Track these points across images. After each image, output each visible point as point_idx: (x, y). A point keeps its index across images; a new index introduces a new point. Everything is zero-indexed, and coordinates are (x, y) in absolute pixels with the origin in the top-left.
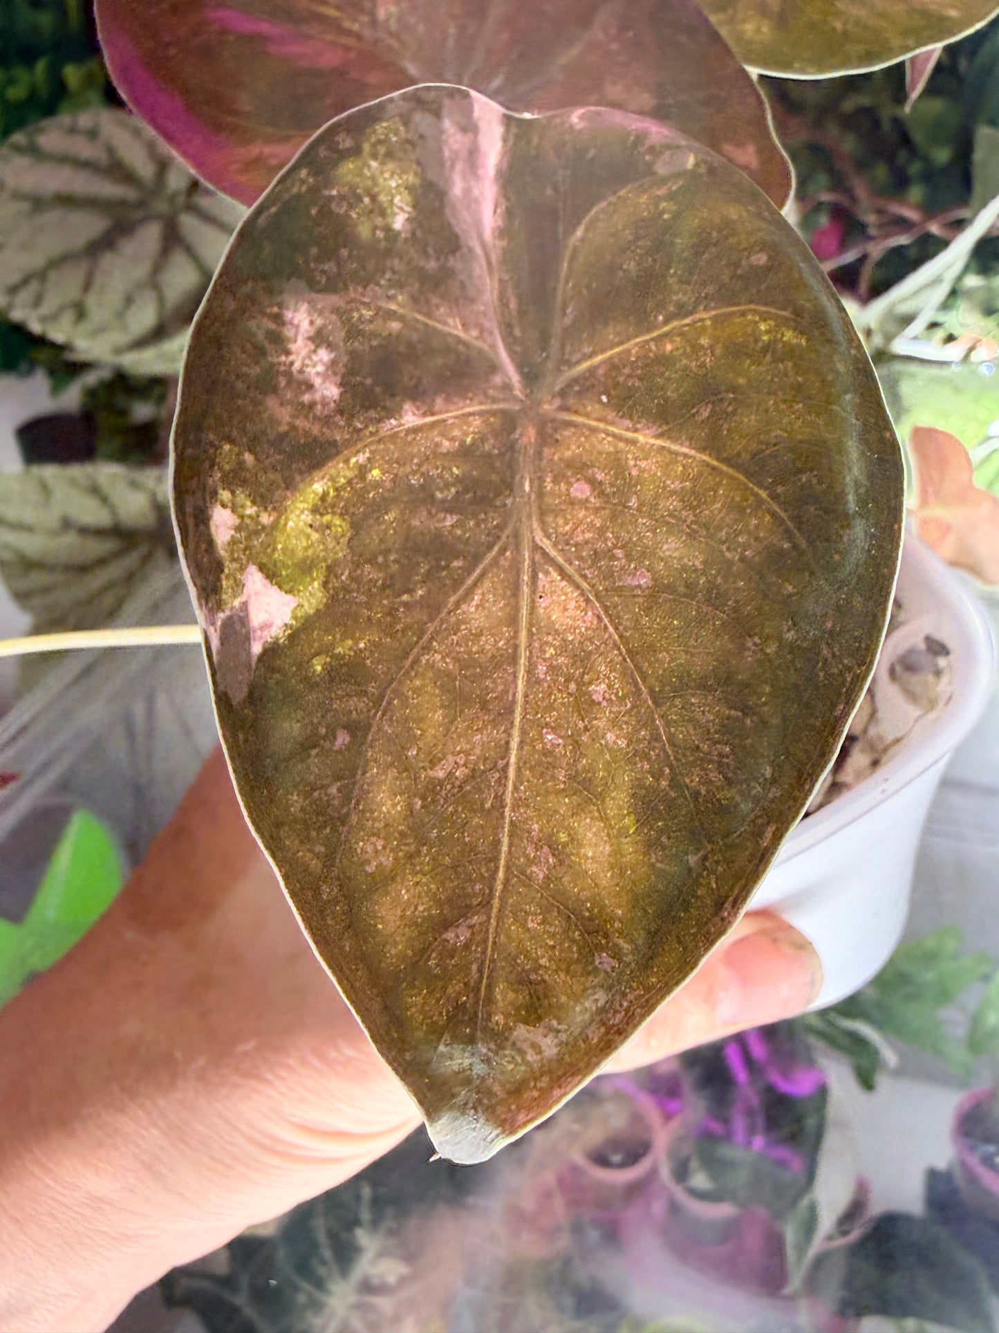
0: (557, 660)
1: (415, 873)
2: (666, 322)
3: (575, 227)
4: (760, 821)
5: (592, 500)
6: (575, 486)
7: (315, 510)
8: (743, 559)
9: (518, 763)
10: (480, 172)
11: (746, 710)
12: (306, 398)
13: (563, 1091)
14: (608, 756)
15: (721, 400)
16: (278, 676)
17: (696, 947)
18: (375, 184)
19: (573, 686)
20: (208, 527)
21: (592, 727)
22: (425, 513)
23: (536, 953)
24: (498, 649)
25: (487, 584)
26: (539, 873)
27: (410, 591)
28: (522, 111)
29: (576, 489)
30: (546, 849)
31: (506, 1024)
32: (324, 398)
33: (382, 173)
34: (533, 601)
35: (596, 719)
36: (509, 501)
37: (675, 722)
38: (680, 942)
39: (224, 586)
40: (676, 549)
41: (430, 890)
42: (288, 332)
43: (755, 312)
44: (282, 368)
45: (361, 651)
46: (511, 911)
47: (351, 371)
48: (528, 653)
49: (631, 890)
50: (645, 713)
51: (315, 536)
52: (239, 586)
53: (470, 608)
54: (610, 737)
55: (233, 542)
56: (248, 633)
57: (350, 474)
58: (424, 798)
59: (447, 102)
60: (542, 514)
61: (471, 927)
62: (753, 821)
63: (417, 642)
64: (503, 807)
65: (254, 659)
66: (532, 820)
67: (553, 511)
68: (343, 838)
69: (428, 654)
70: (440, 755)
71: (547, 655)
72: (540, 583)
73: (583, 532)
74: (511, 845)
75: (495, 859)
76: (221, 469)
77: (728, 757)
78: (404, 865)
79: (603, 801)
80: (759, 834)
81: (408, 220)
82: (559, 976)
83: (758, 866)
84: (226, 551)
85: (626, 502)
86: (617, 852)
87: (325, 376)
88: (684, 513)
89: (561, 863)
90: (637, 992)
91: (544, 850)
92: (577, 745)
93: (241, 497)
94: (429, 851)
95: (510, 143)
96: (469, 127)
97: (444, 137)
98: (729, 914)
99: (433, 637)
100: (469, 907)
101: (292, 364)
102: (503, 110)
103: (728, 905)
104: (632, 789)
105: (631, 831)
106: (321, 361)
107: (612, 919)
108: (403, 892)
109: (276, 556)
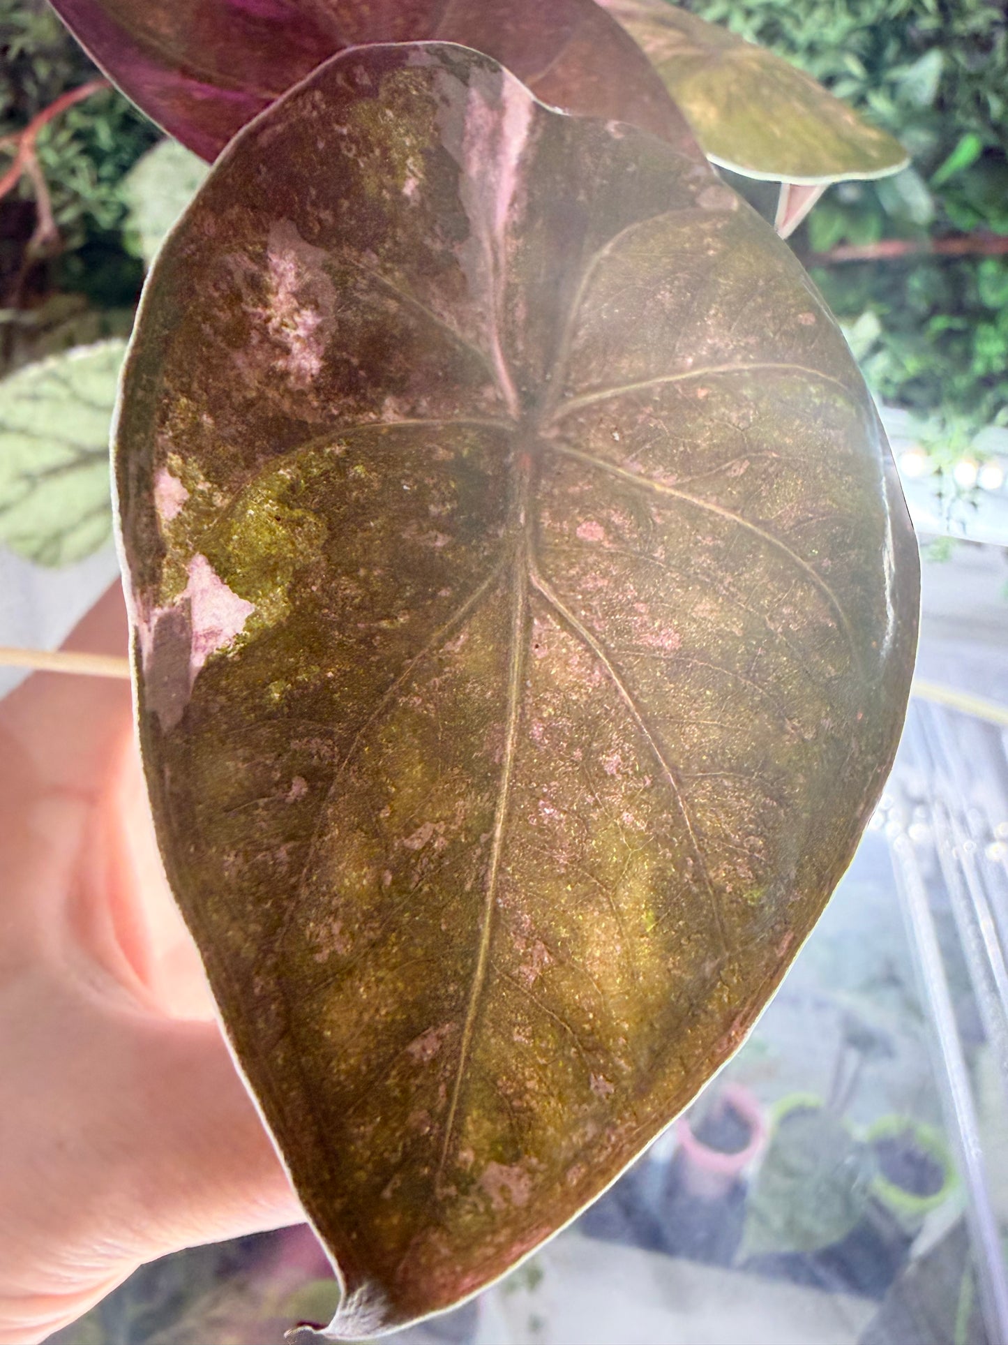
0: (556, 721)
1: (378, 966)
2: (695, 366)
3: (602, 243)
4: (778, 927)
5: (606, 544)
6: (584, 526)
7: (282, 500)
8: (786, 632)
9: (504, 839)
10: (500, 158)
11: (781, 800)
12: (280, 364)
13: (524, 1247)
14: (623, 839)
15: (761, 458)
16: (222, 699)
17: (699, 1071)
18: (389, 136)
19: (578, 754)
20: (151, 496)
21: (604, 804)
22: (415, 527)
23: (523, 1074)
24: (485, 701)
25: (475, 623)
26: (530, 974)
27: (391, 617)
28: (554, 105)
29: (585, 531)
30: (540, 946)
31: (476, 1162)
32: (300, 369)
33: (397, 126)
34: (526, 650)
35: (609, 794)
36: (501, 532)
37: (703, 805)
38: (683, 1064)
39: (165, 576)
40: (712, 611)
41: (395, 990)
42: (271, 280)
43: (802, 373)
44: (257, 321)
45: (329, 681)
46: (492, 1020)
47: (338, 345)
48: (519, 711)
49: (641, 1001)
50: (666, 792)
51: (282, 532)
52: (182, 579)
53: (454, 647)
54: (627, 817)
55: (179, 521)
56: (189, 640)
57: (325, 466)
58: (394, 872)
59: (475, 70)
60: (539, 552)
61: (440, 1038)
62: (772, 927)
63: (393, 681)
64: (484, 890)
65: (194, 675)
66: (522, 908)
67: (552, 551)
68: (286, 917)
69: (406, 696)
70: (417, 821)
71: (545, 715)
72: (536, 632)
73: (595, 579)
74: (491, 940)
75: (473, 955)
76: (173, 427)
77: (760, 852)
78: (366, 955)
79: (615, 890)
80: (775, 943)
81: (417, 187)
82: (549, 1103)
83: (772, 978)
84: (170, 530)
85: (650, 551)
86: (629, 954)
87: (306, 343)
88: (720, 574)
89: (561, 963)
90: (629, 1123)
91: (538, 947)
92: (584, 823)
93: (194, 468)
94: (398, 937)
95: (538, 135)
96: (497, 105)
97: (469, 107)
98: (737, 1033)
99: (412, 676)
100: (441, 1011)
101: (269, 319)
102: (533, 97)
103: (737, 1022)
104: (652, 879)
105: (648, 930)
106: (304, 324)
107: (615, 1034)
108: (362, 990)
109: (230, 548)
